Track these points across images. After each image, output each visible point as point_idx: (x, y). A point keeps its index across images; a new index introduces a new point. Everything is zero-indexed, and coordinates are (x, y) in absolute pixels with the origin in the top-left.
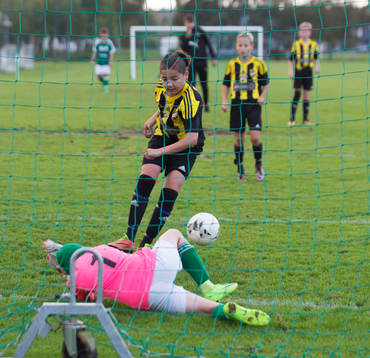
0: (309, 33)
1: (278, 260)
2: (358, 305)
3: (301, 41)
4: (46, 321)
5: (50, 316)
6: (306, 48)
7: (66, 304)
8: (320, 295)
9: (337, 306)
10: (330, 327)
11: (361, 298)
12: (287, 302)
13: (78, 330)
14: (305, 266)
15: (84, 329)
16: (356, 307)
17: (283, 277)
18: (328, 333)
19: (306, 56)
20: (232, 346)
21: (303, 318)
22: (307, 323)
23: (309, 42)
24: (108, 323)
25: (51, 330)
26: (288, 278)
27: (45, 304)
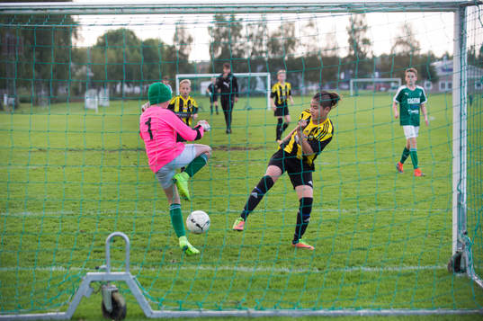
0: (285, 78)
1: (265, 239)
2: (320, 269)
3: (279, 84)
4: (90, 286)
5: (92, 282)
6: (283, 88)
7: (104, 273)
8: (292, 263)
9: (304, 271)
10: (297, 286)
11: (321, 264)
12: (268, 268)
13: (113, 292)
14: (284, 243)
15: (116, 291)
16: (317, 271)
17: (268, 251)
18: (295, 289)
19: (284, 94)
20: (224, 300)
21: (278, 279)
22: (281, 283)
23: (286, 84)
24: (133, 286)
25: (93, 292)
26: (271, 251)
27: (89, 273)
